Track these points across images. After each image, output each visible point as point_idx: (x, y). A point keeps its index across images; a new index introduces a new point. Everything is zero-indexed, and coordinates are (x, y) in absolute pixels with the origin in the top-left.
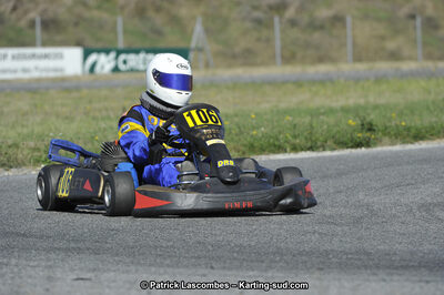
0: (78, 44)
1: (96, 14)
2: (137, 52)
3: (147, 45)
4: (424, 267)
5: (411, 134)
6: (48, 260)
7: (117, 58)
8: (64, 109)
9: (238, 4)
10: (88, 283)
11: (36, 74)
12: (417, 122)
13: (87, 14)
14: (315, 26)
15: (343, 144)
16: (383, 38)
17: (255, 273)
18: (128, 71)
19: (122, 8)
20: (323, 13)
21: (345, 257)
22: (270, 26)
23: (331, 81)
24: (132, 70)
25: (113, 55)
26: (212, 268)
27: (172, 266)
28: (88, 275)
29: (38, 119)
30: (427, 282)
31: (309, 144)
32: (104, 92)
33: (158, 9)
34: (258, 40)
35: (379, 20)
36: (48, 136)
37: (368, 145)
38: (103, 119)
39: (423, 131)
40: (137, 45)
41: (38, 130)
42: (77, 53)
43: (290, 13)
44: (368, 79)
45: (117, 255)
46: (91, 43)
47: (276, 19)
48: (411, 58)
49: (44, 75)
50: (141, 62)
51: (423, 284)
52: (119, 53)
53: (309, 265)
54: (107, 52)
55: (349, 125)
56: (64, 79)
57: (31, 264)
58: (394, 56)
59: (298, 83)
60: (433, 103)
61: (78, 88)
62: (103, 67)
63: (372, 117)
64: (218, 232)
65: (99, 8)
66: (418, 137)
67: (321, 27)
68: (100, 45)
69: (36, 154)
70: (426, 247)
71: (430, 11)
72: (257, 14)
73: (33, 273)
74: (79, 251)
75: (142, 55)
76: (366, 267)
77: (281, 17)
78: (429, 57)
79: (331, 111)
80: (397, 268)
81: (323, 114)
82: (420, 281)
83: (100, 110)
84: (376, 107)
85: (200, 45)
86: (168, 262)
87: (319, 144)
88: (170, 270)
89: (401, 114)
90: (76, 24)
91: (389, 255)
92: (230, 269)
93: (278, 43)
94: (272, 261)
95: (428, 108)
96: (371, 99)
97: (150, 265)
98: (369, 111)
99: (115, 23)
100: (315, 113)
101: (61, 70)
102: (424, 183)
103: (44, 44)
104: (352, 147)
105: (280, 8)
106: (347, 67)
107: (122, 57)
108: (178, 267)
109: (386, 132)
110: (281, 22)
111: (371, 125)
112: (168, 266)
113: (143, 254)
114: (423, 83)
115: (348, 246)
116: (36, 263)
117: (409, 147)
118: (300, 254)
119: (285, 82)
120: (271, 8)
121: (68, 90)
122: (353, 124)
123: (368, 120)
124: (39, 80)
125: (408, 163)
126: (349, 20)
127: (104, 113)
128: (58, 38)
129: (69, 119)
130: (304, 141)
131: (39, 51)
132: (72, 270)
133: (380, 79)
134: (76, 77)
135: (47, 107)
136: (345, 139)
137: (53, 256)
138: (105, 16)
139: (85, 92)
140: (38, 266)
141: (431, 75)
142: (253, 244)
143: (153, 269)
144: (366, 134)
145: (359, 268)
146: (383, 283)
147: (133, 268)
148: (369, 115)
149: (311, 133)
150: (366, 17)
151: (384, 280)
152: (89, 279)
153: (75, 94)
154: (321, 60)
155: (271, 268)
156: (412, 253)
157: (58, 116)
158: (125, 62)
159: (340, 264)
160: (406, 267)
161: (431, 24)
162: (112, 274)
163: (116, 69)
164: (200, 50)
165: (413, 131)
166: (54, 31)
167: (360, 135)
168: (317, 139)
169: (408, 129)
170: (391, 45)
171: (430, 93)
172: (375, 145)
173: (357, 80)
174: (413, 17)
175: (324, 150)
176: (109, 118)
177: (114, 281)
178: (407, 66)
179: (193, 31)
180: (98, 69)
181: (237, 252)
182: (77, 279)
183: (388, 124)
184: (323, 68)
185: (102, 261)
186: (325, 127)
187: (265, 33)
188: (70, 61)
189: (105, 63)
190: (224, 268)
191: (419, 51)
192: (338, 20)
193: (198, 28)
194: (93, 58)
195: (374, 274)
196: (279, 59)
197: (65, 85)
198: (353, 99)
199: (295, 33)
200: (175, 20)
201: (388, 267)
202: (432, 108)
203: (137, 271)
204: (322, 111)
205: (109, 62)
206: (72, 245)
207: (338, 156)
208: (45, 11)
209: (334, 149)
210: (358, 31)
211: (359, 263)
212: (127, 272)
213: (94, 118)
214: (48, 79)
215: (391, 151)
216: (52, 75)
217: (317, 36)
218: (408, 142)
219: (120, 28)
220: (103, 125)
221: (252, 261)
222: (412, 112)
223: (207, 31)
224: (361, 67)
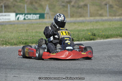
0: (14, 12)
1: (19, 4)
2: (30, 14)
3: (33, 12)
4: (109, 73)
5: (106, 37)
6: (6, 71)
7: (25, 16)
8: (10, 30)
9: (58, 1)
10: (17, 78)
11: (3, 20)
12: (107, 33)
13: (17, 4)
14: (79, 7)
15: (87, 39)
16: (98, 10)
17: (63, 75)
18: (28, 19)
19: (26, 2)
20: (82, 3)
21: (87, 70)
22: (67, 7)
23: (84, 22)
24: (29, 19)
25: (24, 15)
26: (51, 73)
27: (40, 73)
28: (17, 76)
29: (3, 33)
30: (110, 77)
31: (78, 40)
32: (21, 25)
33: (36, 3)
34: (64, 11)
35: (97, 5)
36: (6, 37)
37: (94, 40)
38: (21, 33)
39: (109, 36)
40: (31, 12)
41: (3, 36)
42: (14, 14)
43: (72, 4)
44: (94, 22)
45: (25, 70)
46: (18, 12)
47: (69, 5)
48: (105, 16)
49: (5, 20)
50: (31, 17)
51: (109, 78)
52: (25, 14)
53: (77, 73)
54: (22, 14)
55: (89, 34)
56: (10, 22)
57: (1, 72)
58: (101, 15)
59: (75, 23)
60: (112, 28)
61: (14, 24)
62: (21, 18)
63: (95, 32)
64: (53, 64)
65: (20, 2)
66: (107, 38)
67: (81, 7)
68: (20, 12)
69: (3, 42)
70: (110, 68)
71: (111, 3)
72: (63, 4)
73: (2, 75)
74: (15, 69)
75: (32, 15)
76: (93, 73)
77: (70, 5)
78: (110, 15)
79: (84, 30)
80: (102, 73)
81: (81, 31)
82: (108, 77)
83: (20, 30)
84: (96, 29)
85: (48, 12)
86: (39, 72)
87: (80, 39)
88: (39, 74)
89: (103, 31)
90: (14, 7)
91: (99, 70)
92: (56, 74)
93: (69, 12)
94: (67, 71)
95: (110, 30)
96: (95, 27)
97: (34, 73)
98: (94, 30)
99: (24, 6)
100: (79, 31)
101: (10, 19)
102: (109, 50)
103: (5, 12)
104: (89, 40)
105: (69, 2)
106: (88, 18)
107: (26, 16)
108: (42, 73)
109: (99, 36)
110: (70, 6)
111: (95, 34)
112: (39, 73)
113: (32, 70)
114: (109, 23)
115: (88, 67)
116: (3, 72)
117: (105, 40)
118: (75, 70)
119: (71, 22)
120: (67, 2)
121: (12, 25)
122: (90, 34)
123: (94, 33)
124: (3, 22)
125: (105, 45)
126: (89, 5)
127: (21, 31)
128: (9, 10)
129: (12, 32)
130: (76, 39)
131: (4, 14)
132: (12, 74)
133: (97, 22)
134: (14, 21)
135: (5, 29)
136: (87, 38)
137: (7, 70)
138: (22, 4)
139: (16, 25)
140: (3, 73)
141: (111, 21)
142: (62, 67)
143: (35, 74)
144: (93, 37)
145: (91, 73)
146: (98, 78)
147: (29, 73)
148: (94, 31)
149: (78, 37)
150: (93, 5)
151: (98, 77)
152: (17, 77)
153: (13, 26)
154: (81, 16)
155: (67, 73)
156: (106, 69)
157: (8, 32)
158: (27, 17)
159: (86, 72)
160: (104, 73)
161: (111, 7)
162: (24, 75)
163: (25, 19)
164: (48, 14)
165: (106, 36)
166: (8, 8)
167: (91, 37)
168: (80, 38)
169: (105, 35)
170: (100, 12)
171: (111, 25)
172: (96, 40)
173: (91, 22)
174: (106, 5)
175: (82, 41)
176: (23, 32)
177: (24, 77)
178: (104, 18)
179: (46, 8)
180: (20, 19)
181: (58, 69)
182: (14, 77)
183: (99, 34)
184: (81, 19)
185: (21, 72)
186: (82, 35)
187: (65, 9)
188: (12, 17)
189: (21, 17)
190: (54, 73)
191: (108, 14)
192: (86, 5)
193: (47, 8)
194: (18, 16)
195: (95, 75)
196: (69, 16)
197: (10, 23)
198: (89, 27)
199: (74, 9)
200: (41, 6)
201: (99, 73)
202: (111, 30)
203: (30, 74)
204: (81, 30)
205: (23, 17)
206: (13, 67)
207: (85, 43)
208: (5, 3)
209: (84, 41)
210: (91, 8)
211: (91, 72)
212: (28, 75)
213: (19, 32)
214: (6, 22)
215: (100, 41)
216: (7, 20)
217: (80, 10)
218: (105, 39)
219: (26, 8)
220: (21, 34)
221: (62, 72)
222: (106, 31)
223: (50, 9)
224: (92, 18)
